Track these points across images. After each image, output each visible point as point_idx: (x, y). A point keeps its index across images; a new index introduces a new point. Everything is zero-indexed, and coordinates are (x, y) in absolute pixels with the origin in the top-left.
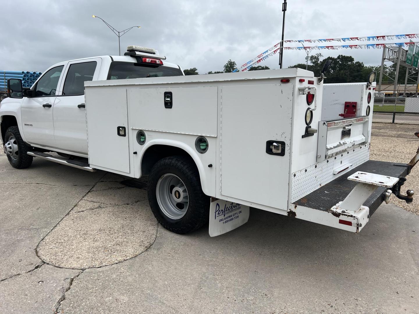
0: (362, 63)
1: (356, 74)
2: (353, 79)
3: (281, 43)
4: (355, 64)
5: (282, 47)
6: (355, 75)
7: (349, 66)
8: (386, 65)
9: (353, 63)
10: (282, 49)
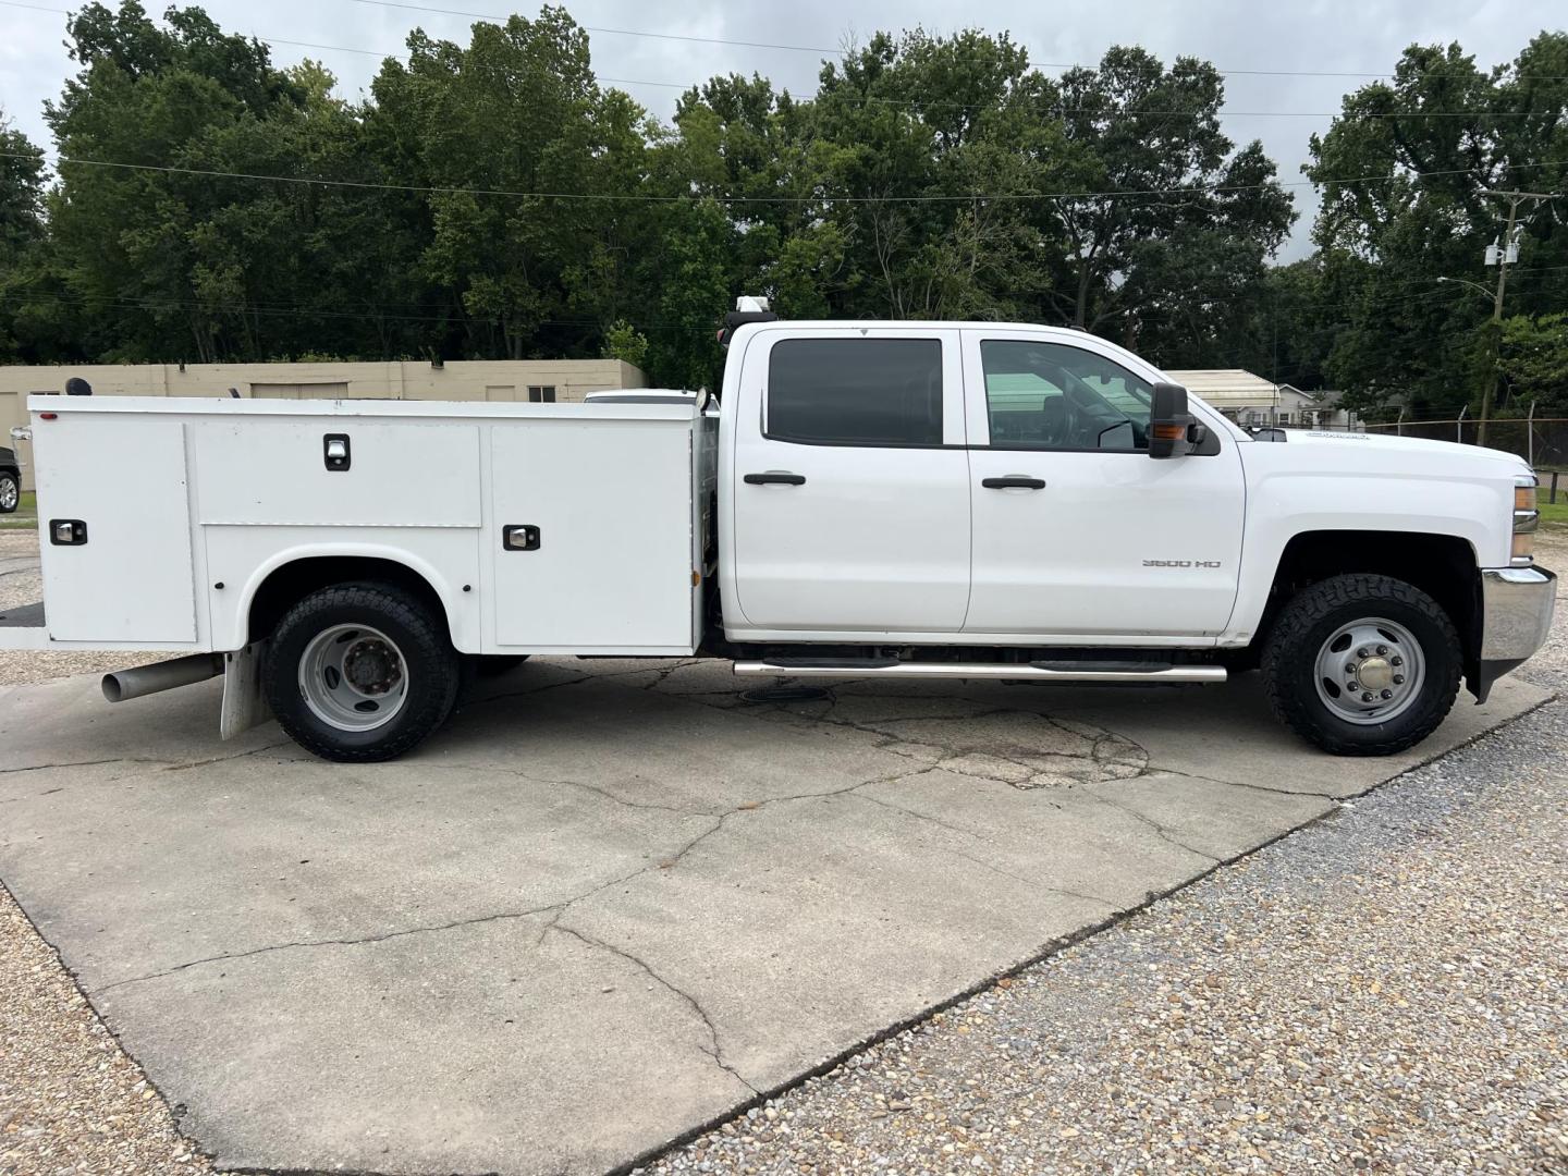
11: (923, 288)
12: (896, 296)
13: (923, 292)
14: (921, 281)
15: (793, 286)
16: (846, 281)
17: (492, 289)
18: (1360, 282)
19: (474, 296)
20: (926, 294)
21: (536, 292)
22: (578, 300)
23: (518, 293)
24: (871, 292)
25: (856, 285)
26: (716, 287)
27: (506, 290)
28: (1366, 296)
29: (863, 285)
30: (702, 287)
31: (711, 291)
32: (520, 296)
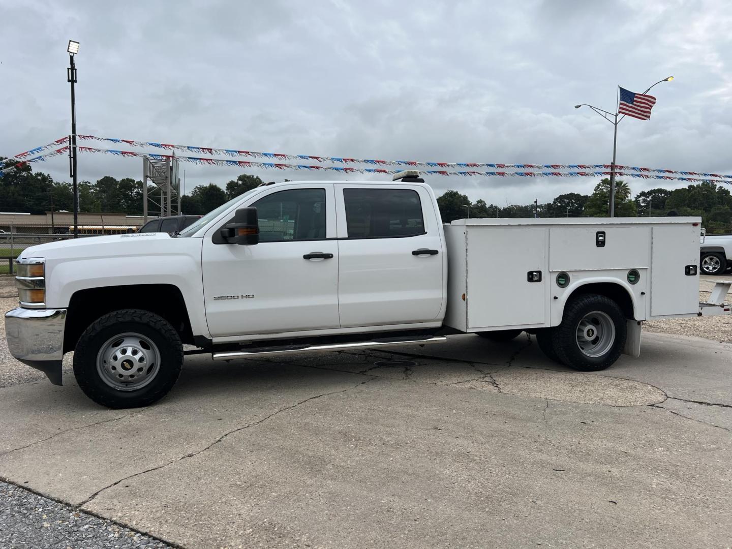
0: (48, 175)
1: (40, 194)
2: (37, 202)
3: (70, 137)
4: (36, 177)
5: (74, 146)
6: (39, 196)
7: (24, 179)
8: (89, 183)
9: (31, 174)
10: (74, 149)
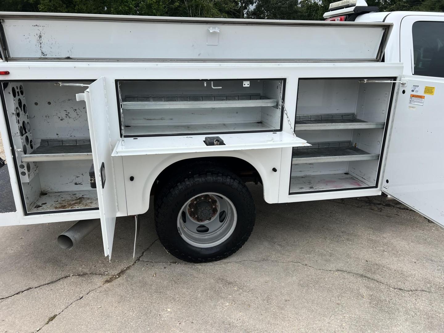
11: (198, 8)
12: (189, 10)
13: (198, 10)
14: (197, 6)
15: (157, 6)
16: (173, 5)
17: (48, 4)
18: (316, 11)
19: (42, 7)
20: (199, 10)
21: (65, 6)
22: (79, 9)
23: (58, 6)
24: (181, 9)
25: (177, 6)
26: (130, 5)
27: (54, 5)
28: (318, 15)
29: (179, 6)
30: (125, 5)
31: (128, 7)
32: (59, 7)
